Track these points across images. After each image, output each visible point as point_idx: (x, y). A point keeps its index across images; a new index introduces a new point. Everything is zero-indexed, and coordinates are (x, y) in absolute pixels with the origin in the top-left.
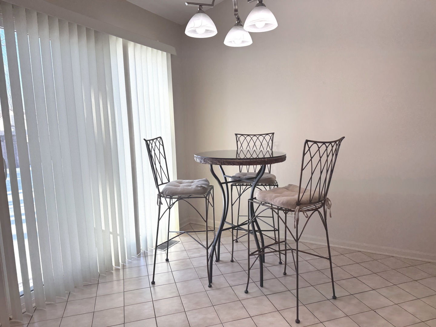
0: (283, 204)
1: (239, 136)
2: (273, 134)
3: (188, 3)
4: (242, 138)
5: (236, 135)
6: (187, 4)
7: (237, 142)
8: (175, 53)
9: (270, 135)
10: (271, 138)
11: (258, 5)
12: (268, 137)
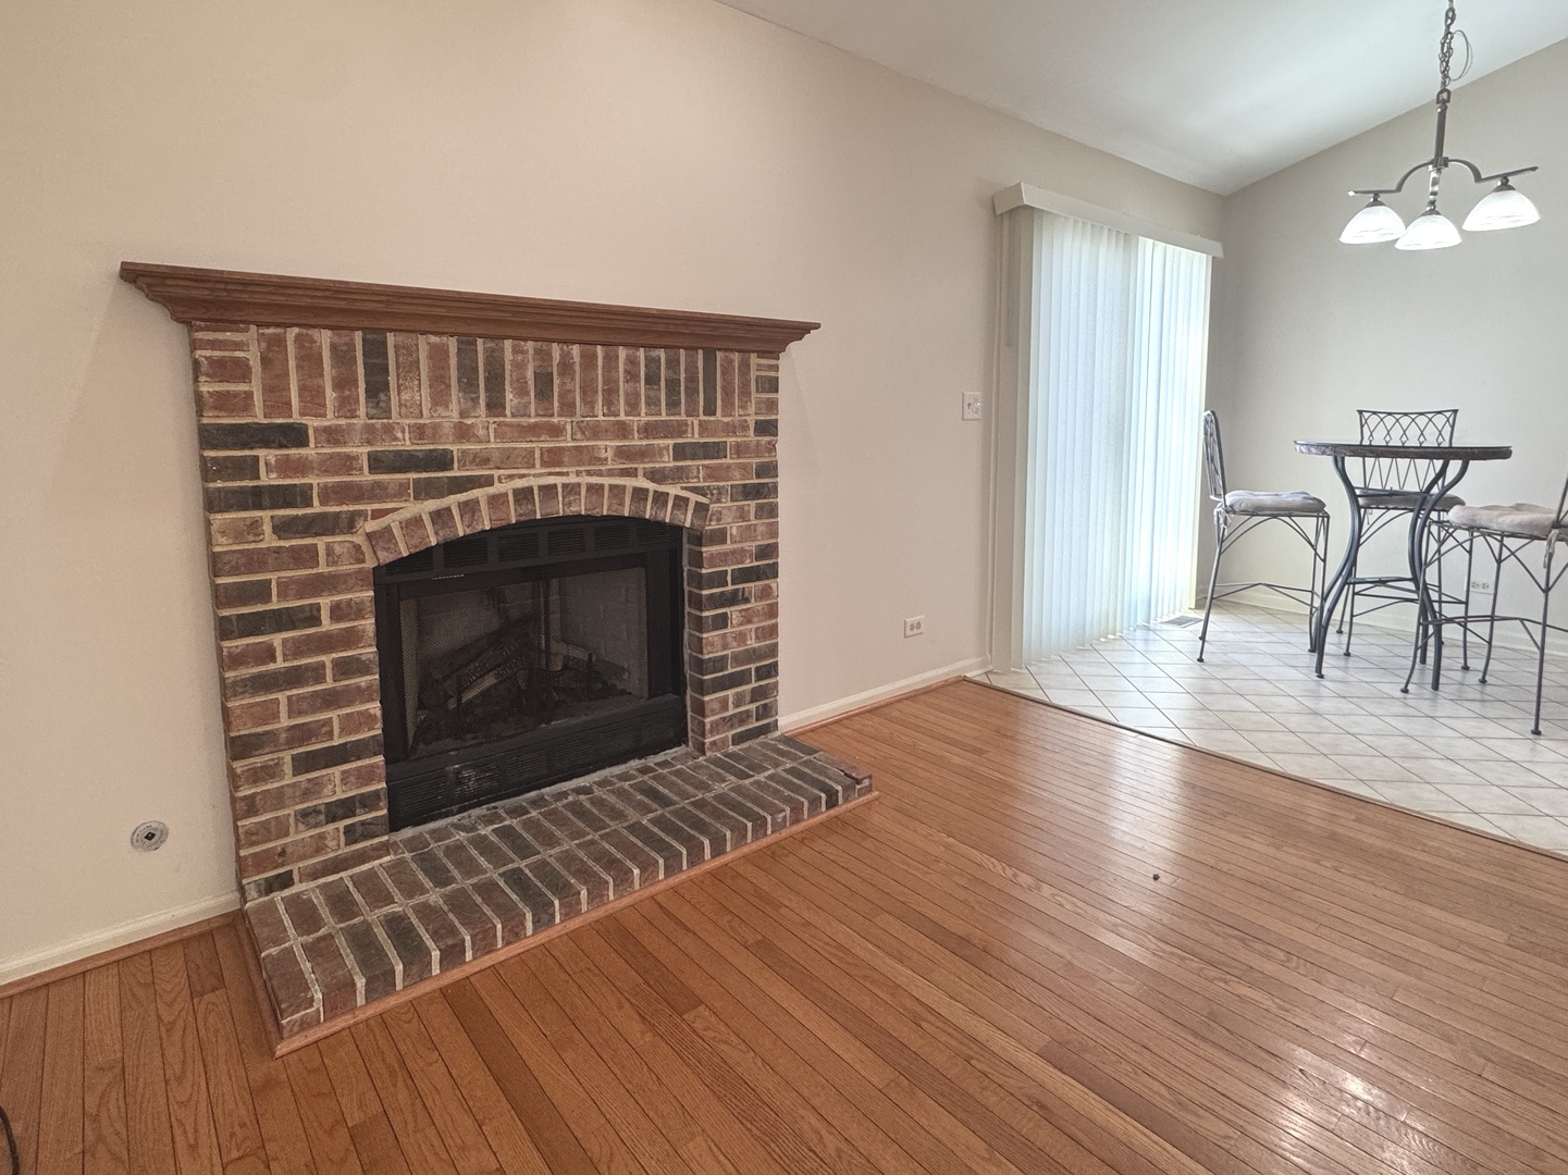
0: (1520, 525)
1: (1366, 415)
2: (1455, 411)
3: (1356, 192)
4: (1373, 420)
5: (1361, 412)
6: (1351, 193)
7: (1362, 426)
8: (1220, 254)
9: (1448, 414)
10: (1448, 420)
11: (1498, 189)
12: (1440, 420)
